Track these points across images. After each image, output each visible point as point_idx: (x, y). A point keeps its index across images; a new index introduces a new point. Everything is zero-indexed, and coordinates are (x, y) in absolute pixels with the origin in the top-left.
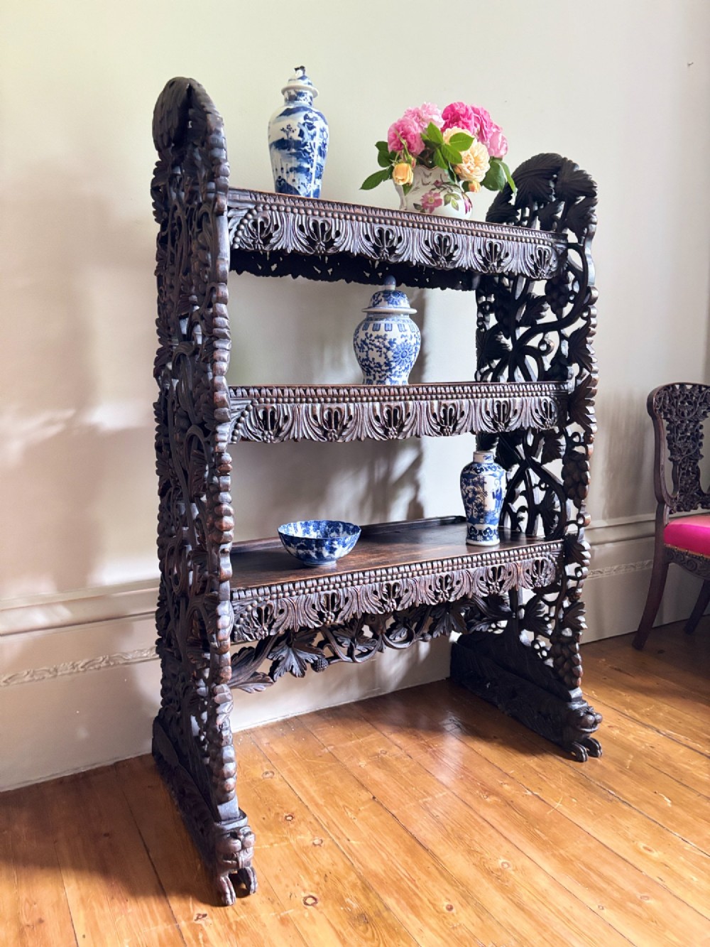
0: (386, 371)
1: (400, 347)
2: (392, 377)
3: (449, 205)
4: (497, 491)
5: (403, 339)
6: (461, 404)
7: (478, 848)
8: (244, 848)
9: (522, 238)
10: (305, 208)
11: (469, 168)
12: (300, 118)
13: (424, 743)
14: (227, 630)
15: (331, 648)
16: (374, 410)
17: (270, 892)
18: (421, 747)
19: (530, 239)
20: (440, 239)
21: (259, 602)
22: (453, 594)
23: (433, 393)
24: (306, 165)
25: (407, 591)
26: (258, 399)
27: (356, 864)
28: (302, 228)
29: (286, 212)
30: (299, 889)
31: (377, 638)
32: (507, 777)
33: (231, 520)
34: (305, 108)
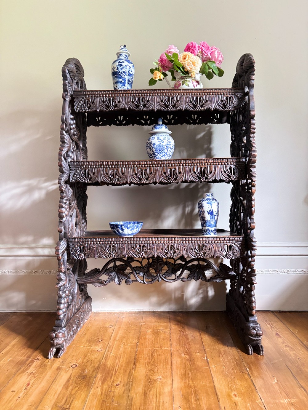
0: (154, 157)
1: (157, 146)
3: (184, 85)
4: (210, 211)
5: (159, 143)
6: (179, 169)
7: (156, 370)
8: (56, 337)
9: (215, 93)
10: (105, 94)
11: (190, 68)
12: (117, 63)
13: (183, 330)
14: (60, 251)
15: (134, 276)
16: (134, 170)
17: (65, 359)
18: (180, 332)
19: (220, 92)
20: (169, 98)
21: (80, 244)
22: (175, 254)
23: (164, 164)
24: (120, 80)
25: (150, 249)
26: (83, 166)
27: (103, 360)
28: (103, 102)
29: (97, 97)
30: (76, 361)
31: (157, 275)
32: (203, 351)
33: (63, 210)
34: (119, 59)
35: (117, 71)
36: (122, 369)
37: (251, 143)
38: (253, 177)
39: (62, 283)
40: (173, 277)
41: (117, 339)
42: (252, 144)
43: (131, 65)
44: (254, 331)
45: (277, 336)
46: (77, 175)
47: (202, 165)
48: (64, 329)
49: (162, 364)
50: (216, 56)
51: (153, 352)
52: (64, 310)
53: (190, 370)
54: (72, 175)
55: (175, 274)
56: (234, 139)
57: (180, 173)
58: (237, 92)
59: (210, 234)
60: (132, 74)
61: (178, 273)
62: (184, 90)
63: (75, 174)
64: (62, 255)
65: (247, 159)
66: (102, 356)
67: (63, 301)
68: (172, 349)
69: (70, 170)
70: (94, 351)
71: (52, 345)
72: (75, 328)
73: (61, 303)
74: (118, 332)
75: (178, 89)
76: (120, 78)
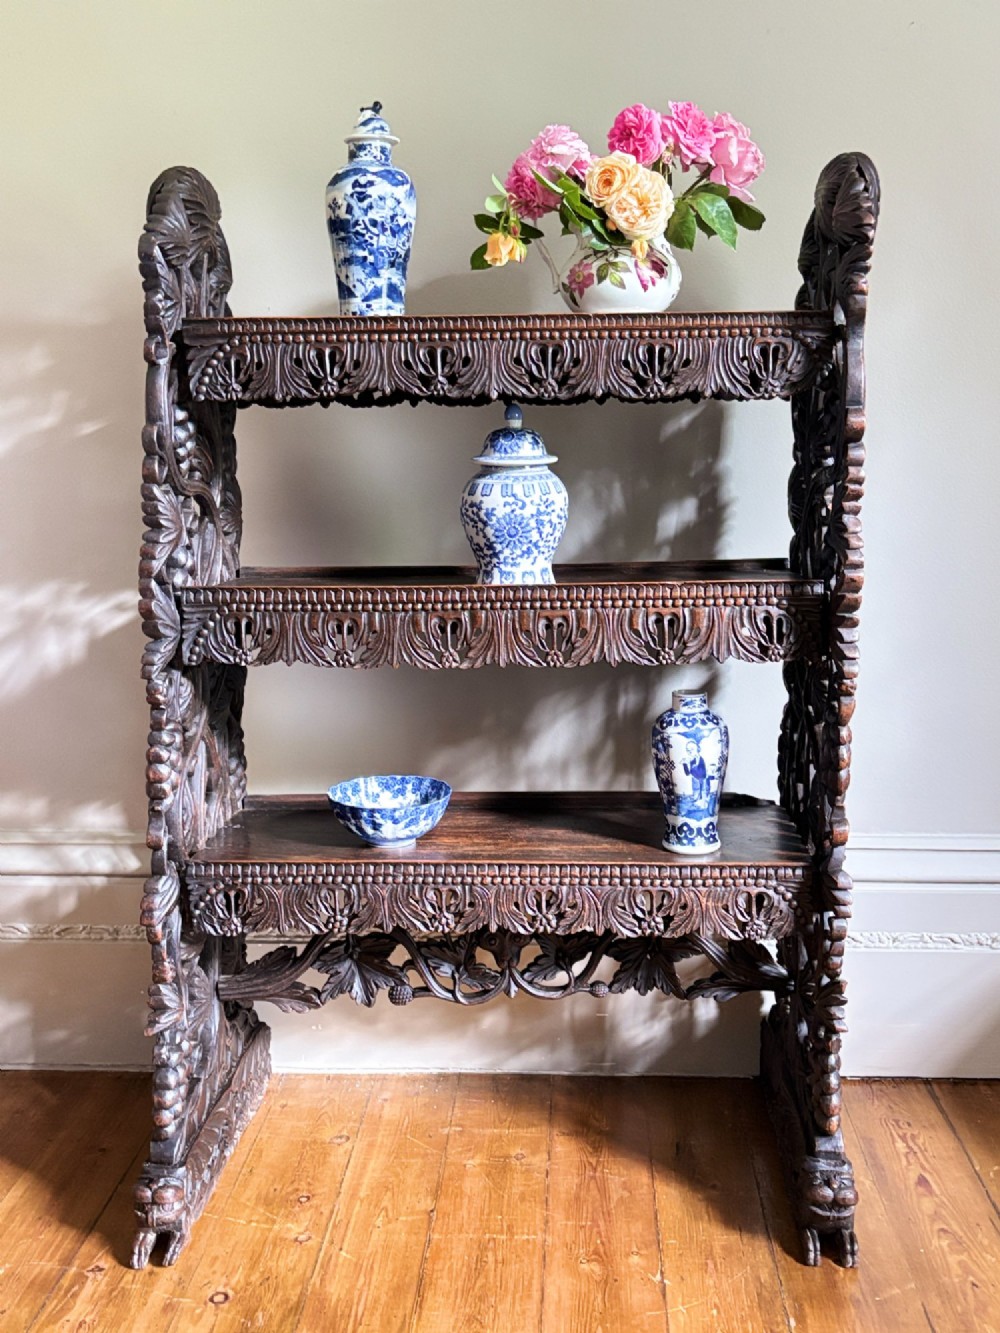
0: (491, 556)
1: (502, 521)
2: (502, 566)
3: (607, 282)
4: (693, 762)
5: (508, 509)
6: (580, 618)
7: (488, 1320)
8: (156, 1202)
9: (720, 328)
10: (305, 333)
11: (627, 220)
12: (347, 187)
13: (593, 1161)
14: (156, 914)
15: (422, 975)
16: (415, 623)
17: (189, 1271)
18: (583, 1166)
19: (741, 328)
20: (543, 353)
21: (226, 885)
22: (563, 923)
23: (524, 600)
24: (361, 253)
25: (472, 904)
26: (228, 605)
27: (316, 1280)
28: (298, 362)
29: (275, 343)
30: (224, 1280)
31: (502, 973)
32: (655, 1247)
33: (164, 769)
34: (356, 171)
35: (348, 217)
36: (378, 1314)
37: (846, 536)
38: (845, 661)
39: (165, 1020)
40: (562, 977)
41: (362, 1194)
42: (846, 541)
43: (401, 192)
44: (828, 1193)
45: (921, 1189)
46: (206, 638)
47: (664, 605)
48: (181, 1171)
49: (509, 1298)
50: (735, 159)
51: (483, 1248)
52: (178, 1107)
53: (602, 1322)
54: (189, 637)
55: (568, 970)
57: (584, 633)
58: (804, 328)
59: (690, 841)
60: (406, 225)
61: (578, 967)
62: (602, 317)
63: (199, 634)
64: (165, 926)
65: (833, 582)
66: (313, 1262)
67: (172, 1079)
68: (549, 1240)
69: (183, 620)
70: (283, 1240)
71: (144, 1225)
72: (216, 1153)
73: (168, 1087)
74: (364, 1166)
75: (580, 317)
76: (360, 245)
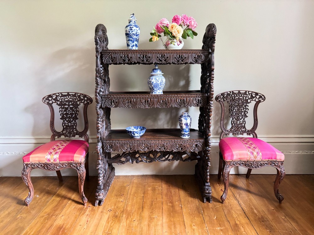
0: (153, 90)
1: (155, 84)
2: (155, 92)
3: (172, 44)
4: (186, 123)
5: (156, 82)
6: (168, 100)
7: (154, 212)
8: (99, 195)
9: (191, 52)
10: (122, 52)
11: (175, 34)
12: (129, 28)
13: (169, 188)
14: (98, 149)
15: (141, 158)
16: (141, 101)
17: (104, 207)
18: (167, 189)
19: (194, 52)
20: (162, 56)
21: (110, 144)
22: (165, 149)
23: (159, 97)
24: (131, 39)
25: (150, 147)
26: (110, 98)
27: (125, 207)
28: (121, 57)
29: (117, 54)
30: (110, 208)
31: (154, 158)
32: (180, 201)
33: (99, 125)
34: (130, 25)
35: (129, 33)
36: (136, 212)
38: (211, 107)
39: (100, 166)
40: (164, 159)
41: (132, 194)
42: (211, 87)
43: (138, 29)
44: (208, 191)
45: (221, 191)
46: (106, 103)
47: (182, 98)
48: (103, 190)
49: (157, 209)
50: (193, 24)
51: (152, 202)
52: (102, 180)
53: (172, 212)
54: (103, 103)
55: (165, 157)
56: (202, 73)
57: (169, 102)
58: (204, 52)
59: (185, 136)
60: (139, 34)
61: (167, 157)
62: (172, 50)
63: (105, 103)
64: (100, 151)
65: (209, 94)
66: (125, 205)
67: (101, 176)
68: (163, 200)
69: (102, 100)
70: (119, 201)
71: (97, 199)
72: (108, 188)
73: (100, 177)
74: (132, 190)
75: (168, 50)
76: (131, 38)
